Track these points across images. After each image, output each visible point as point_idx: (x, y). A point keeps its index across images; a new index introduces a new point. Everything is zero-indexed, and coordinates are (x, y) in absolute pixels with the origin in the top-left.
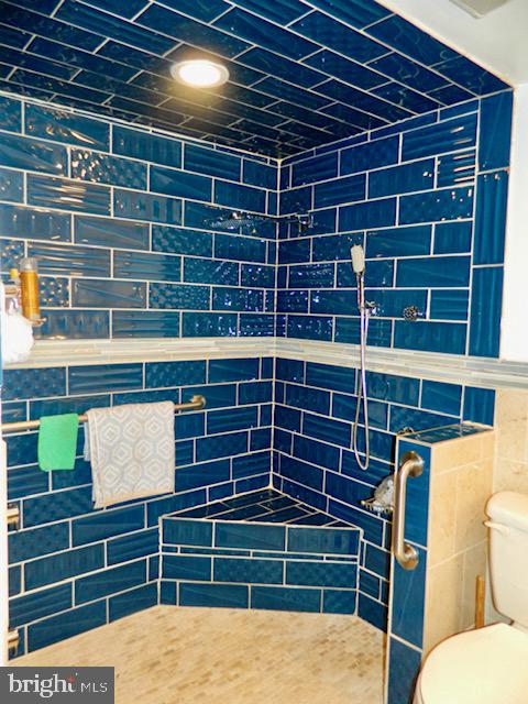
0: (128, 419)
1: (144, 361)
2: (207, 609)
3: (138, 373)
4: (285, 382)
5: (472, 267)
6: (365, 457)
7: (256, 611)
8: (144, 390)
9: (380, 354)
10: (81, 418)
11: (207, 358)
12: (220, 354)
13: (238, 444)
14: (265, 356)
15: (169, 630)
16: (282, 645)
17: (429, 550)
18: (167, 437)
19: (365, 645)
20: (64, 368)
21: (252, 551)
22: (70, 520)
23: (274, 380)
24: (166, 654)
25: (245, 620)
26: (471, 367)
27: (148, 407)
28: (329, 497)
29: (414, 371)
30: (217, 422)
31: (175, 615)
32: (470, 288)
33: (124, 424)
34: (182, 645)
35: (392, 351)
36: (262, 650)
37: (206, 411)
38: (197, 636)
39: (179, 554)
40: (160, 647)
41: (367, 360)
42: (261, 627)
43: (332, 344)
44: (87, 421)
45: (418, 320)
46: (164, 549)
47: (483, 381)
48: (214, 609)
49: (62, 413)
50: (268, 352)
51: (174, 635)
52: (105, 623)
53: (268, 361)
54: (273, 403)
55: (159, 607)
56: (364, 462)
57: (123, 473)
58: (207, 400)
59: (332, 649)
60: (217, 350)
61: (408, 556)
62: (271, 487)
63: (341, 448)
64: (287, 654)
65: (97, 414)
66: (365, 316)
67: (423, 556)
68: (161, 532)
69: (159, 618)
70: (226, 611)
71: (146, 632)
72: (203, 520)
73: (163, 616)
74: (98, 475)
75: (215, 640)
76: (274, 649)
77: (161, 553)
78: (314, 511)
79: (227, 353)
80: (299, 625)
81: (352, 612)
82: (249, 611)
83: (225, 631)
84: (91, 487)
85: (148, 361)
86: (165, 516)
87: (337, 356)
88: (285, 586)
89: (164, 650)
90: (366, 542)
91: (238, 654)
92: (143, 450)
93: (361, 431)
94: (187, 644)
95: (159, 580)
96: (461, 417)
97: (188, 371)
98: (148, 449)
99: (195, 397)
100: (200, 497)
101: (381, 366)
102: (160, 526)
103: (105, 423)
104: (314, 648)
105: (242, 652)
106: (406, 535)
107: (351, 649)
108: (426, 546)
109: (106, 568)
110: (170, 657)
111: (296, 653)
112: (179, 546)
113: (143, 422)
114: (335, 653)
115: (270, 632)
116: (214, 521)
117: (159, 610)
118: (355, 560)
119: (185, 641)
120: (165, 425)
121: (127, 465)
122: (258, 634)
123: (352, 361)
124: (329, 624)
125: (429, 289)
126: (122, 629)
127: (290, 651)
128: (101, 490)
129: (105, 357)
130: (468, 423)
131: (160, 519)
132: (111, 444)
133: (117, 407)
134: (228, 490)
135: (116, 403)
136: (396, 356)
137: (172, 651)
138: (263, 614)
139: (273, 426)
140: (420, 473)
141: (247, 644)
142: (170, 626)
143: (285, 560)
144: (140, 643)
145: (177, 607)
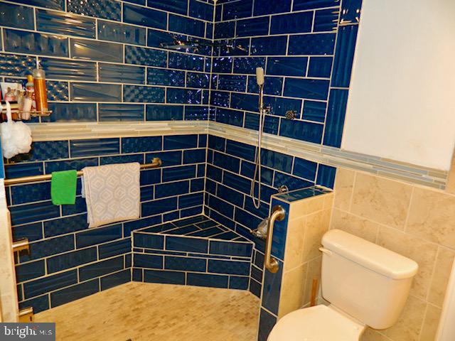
0: (109, 175)
1: (120, 136)
2: (160, 284)
3: (116, 144)
4: (214, 150)
5: (330, 88)
6: (257, 201)
7: (190, 286)
8: (121, 154)
9: (271, 138)
10: (78, 173)
11: (163, 135)
12: (172, 132)
13: (183, 188)
14: (202, 133)
15: (137, 297)
16: (203, 307)
17: (285, 262)
18: (134, 186)
19: (251, 308)
20: (67, 141)
21: (188, 253)
22: (74, 233)
23: (207, 148)
24: (133, 310)
25: (183, 292)
26: (324, 152)
27: (123, 166)
28: (236, 222)
29: (291, 151)
30: (169, 175)
31: (141, 288)
32: (327, 101)
33: (107, 178)
34: (143, 305)
35: (277, 137)
36: (191, 310)
37: (162, 168)
38: (153, 300)
39: (143, 253)
40: (130, 307)
41: (263, 142)
42: (192, 295)
43: (243, 129)
44: (82, 175)
45: (295, 119)
46: (134, 250)
47: (330, 161)
48: (165, 285)
49: (67, 170)
50: (203, 130)
51: (140, 299)
52: (98, 291)
53: (203, 136)
54: (206, 163)
55: (132, 282)
56: (257, 203)
57: (107, 207)
58: (162, 161)
59: (231, 310)
60: (170, 129)
61: (273, 265)
62: (203, 214)
63: (245, 194)
64: (205, 312)
65: (89, 171)
66: (263, 113)
67: (281, 265)
68: (132, 240)
69: (131, 289)
70: (172, 286)
71: (123, 298)
72: (158, 234)
73: (134, 288)
74: (91, 208)
75: (164, 303)
76: (198, 309)
77: (132, 252)
78: (227, 230)
79: (176, 131)
80: (214, 295)
81: (246, 289)
82: (185, 287)
83: (170, 298)
84: (86, 214)
85: (123, 136)
86: (135, 231)
87: (245, 137)
88: (207, 273)
89: (133, 308)
90: (256, 250)
91: (176, 312)
92: (120, 193)
93: (256, 184)
94: (146, 305)
95: (132, 268)
96: (315, 182)
97: (150, 143)
98: (123, 193)
99: (155, 159)
100: (158, 220)
101: (271, 146)
102: (132, 236)
103: (94, 177)
104: (221, 309)
105: (178, 311)
106: (272, 253)
107: (242, 310)
108: (283, 260)
109: (98, 261)
110: (136, 312)
111: (210, 312)
112: (144, 249)
113: (119, 176)
114: (233, 312)
115: (197, 299)
116: (165, 235)
117: (132, 284)
118: (249, 260)
119: (146, 303)
120: (134, 178)
121: (109, 202)
122: (189, 300)
123: (254, 142)
124: (232, 295)
125: (303, 99)
126: (108, 295)
127: (207, 310)
128: (93, 217)
129: (95, 134)
130: (319, 186)
131: (132, 233)
132: (99, 190)
133: (103, 167)
134: (176, 215)
135: (102, 164)
136: (280, 140)
137: (138, 309)
138: (194, 288)
139: (205, 177)
140: (283, 218)
141: (182, 306)
142: (138, 294)
143: (207, 259)
144: (118, 304)
145: (143, 283)
